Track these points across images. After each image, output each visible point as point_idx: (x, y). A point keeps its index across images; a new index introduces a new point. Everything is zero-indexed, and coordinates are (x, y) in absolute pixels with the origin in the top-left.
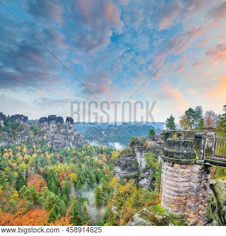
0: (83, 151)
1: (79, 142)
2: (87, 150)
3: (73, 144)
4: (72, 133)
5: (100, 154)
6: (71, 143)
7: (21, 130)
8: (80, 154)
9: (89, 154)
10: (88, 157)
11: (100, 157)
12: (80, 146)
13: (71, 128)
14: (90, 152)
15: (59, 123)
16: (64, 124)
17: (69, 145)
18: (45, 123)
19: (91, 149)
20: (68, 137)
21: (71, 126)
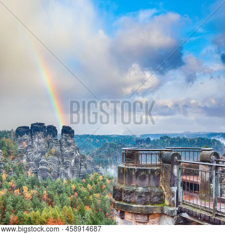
0: (89, 186)
1: (83, 169)
2: (96, 183)
3: (73, 172)
4: (72, 154)
6: (68, 172)
9: (100, 190)
10: (98, 195)
13: (69, 145)
14: (101, 186)
15: (49, 137)
17: (66, 175)
18: (26, 137)
19: (104, 181)
20: (65, 160)
21: (70, 141)
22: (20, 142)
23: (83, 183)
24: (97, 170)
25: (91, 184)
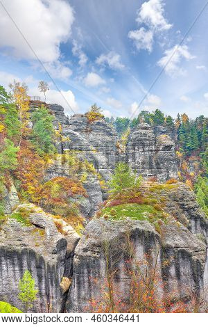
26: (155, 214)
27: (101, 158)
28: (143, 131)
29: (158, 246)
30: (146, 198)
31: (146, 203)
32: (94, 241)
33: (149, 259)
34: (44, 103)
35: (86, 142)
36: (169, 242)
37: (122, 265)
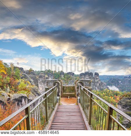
0: (103, 93)
1: (102, 87)
2: (106, 92)
3: (98, 88)
4: (98, 82)
5: (115, 96)
6: (97, 88)
7: (71, 80)
8: (102, 95)
9: (108, 95)
10: (107, 97)
11: (115, 97)
12: (102, 90)
13: (97, 79)
15: (90, 76)
16: (94, 77)
17: (96, 89)
18: (83, 76)
19: (109, 92)
20: (96, 84)
21: (97, 78)
22: (81, 78)
23: (101, 92)
24: (108, 88)
25: (104, 93)
26: (28, 93)
27: (32, 80)
28: (42, 74)
29: (27, 99)
30: (27, 89)
31: (27, 90)
32: (15, 98)
33: (25, 102)
34: (18, 67)
35: (28, 77)
36: (29, 98)
37: (20, 103)
